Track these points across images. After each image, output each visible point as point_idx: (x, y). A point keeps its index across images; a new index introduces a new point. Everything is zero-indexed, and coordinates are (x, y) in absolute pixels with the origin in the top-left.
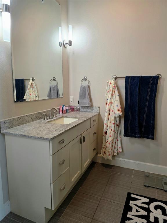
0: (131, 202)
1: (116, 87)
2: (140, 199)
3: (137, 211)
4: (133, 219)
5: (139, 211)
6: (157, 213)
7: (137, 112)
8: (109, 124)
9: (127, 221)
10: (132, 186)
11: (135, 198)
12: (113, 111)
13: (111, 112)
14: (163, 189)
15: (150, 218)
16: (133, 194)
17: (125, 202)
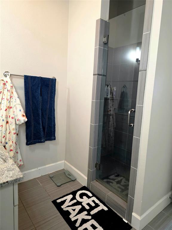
0: (62, 207)
1: (13, 87)
2: (66, 200)
3: (74, 210)
4: (78, 219)
5: (75, 209)
6: (85, 200)
7: (40, 115)
8: (8, 136)
9: (76, 224)
10: (49, 194)
11: (62, 201)
12: (13, 118)
13: (10, 120)
14: (71, 180)
15: (85, 207)
16: (58, 199)
17: (58, 211)
